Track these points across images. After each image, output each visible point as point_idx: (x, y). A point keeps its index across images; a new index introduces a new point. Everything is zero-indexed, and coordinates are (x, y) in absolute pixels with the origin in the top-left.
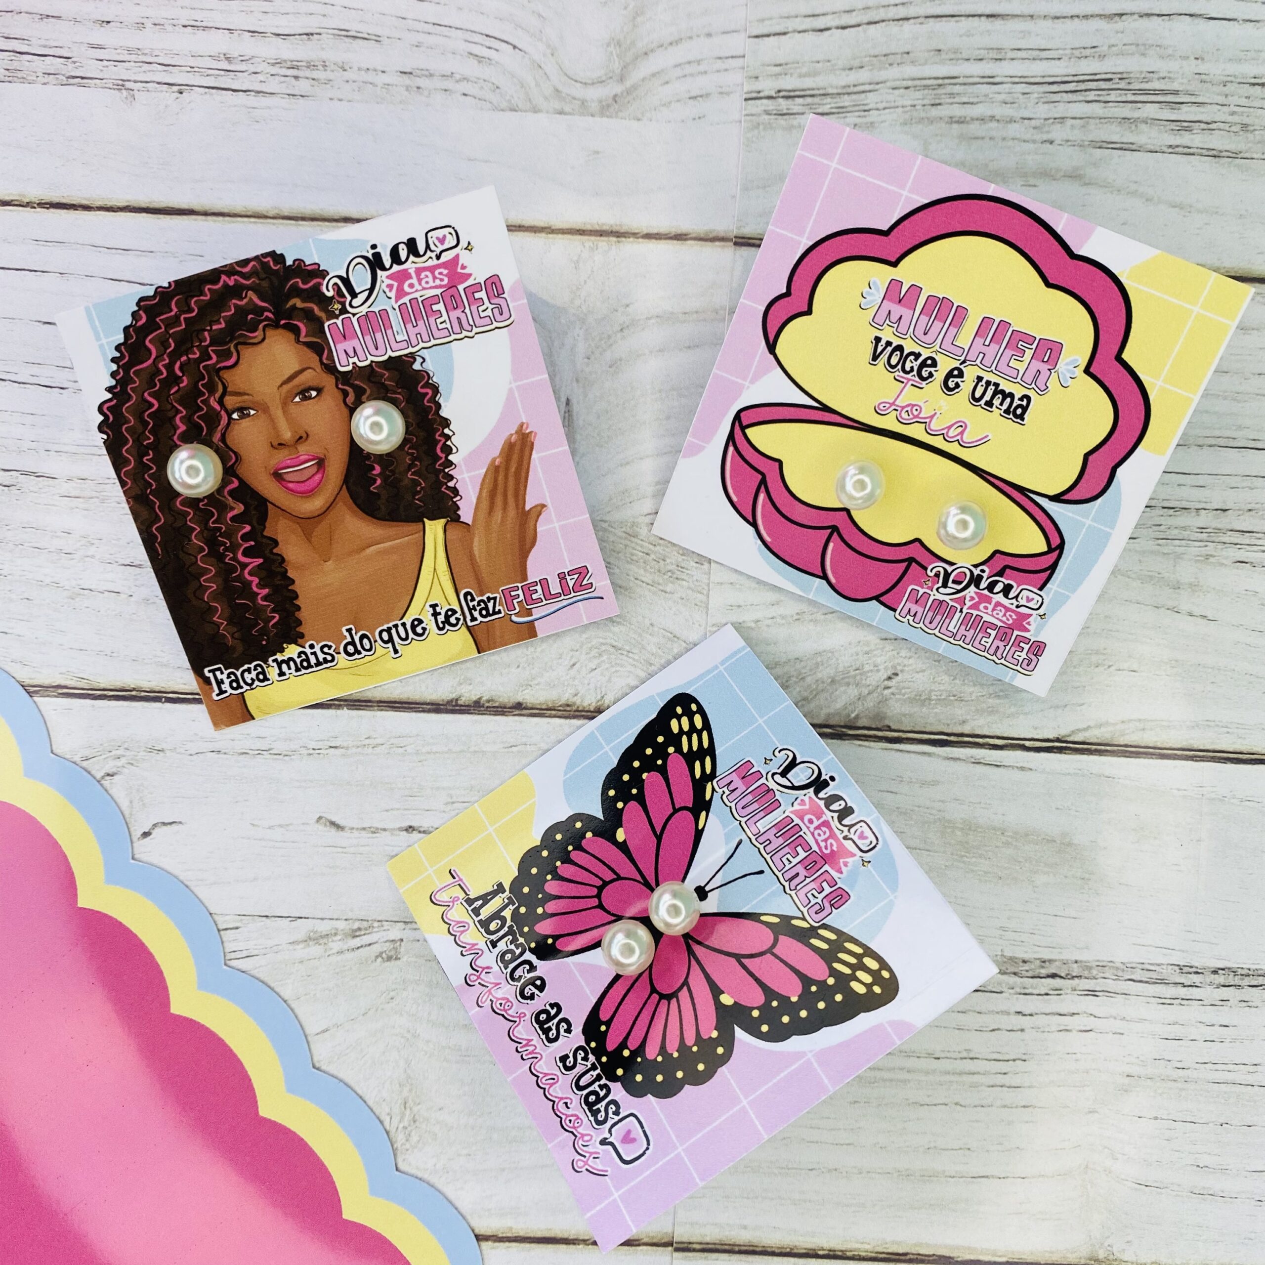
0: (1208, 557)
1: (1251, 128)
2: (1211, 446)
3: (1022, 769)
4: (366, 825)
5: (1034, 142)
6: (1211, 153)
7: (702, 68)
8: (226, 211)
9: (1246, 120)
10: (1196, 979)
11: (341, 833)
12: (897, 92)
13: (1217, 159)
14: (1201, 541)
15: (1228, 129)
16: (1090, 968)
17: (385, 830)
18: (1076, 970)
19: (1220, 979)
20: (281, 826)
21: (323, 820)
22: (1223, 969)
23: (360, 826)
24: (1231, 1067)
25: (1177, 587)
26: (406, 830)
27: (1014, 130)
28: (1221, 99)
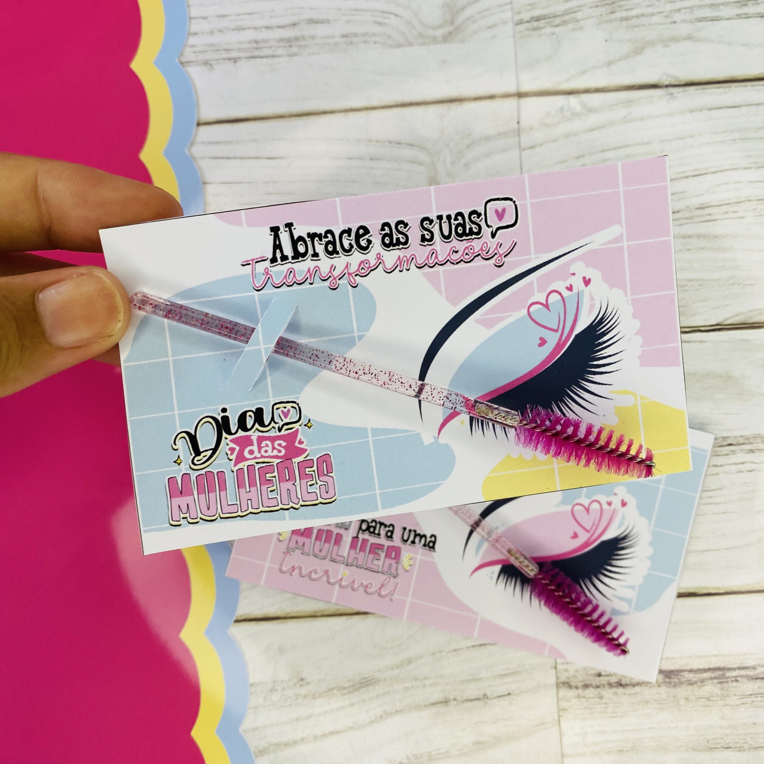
3: (701, 342)
5: (666, 23)
6: (761, 15)
7: (492, 12)
12: (592, 9)
16: (748, 439)
18: (741, 440)
27: (655, 19)
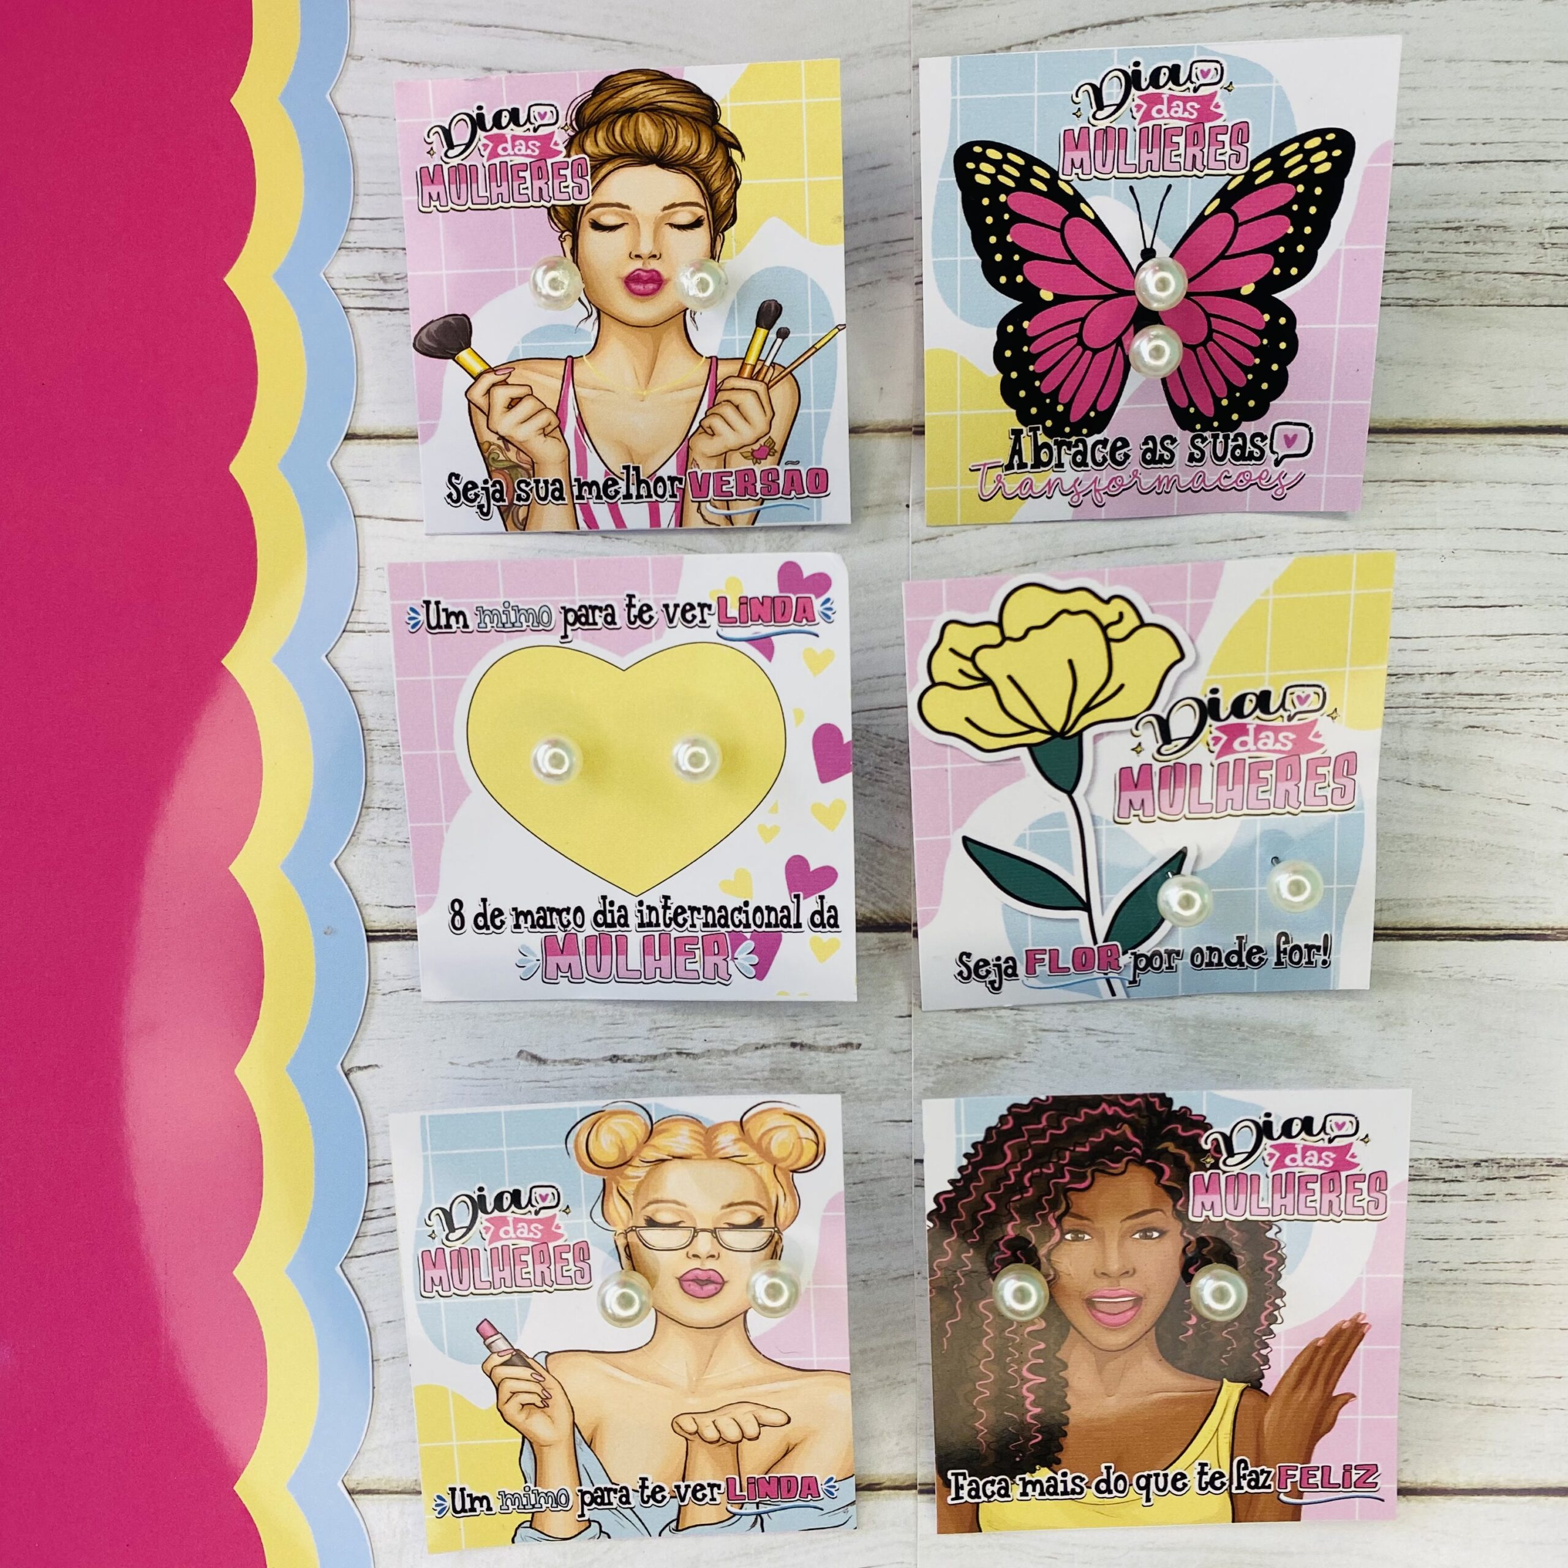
0: (1436, 724)
1: (1447, 274)
2: (1431, 607)
4: (568, 1057)
6: (1408, 302)
7: (869, 254)
8: (389, 433)
9: (1442, 267)
10: (1457, 1173)
11: (543, 1067)
13: (1415, 309)
14: (1428, 707)
15: (1422, 276)
17: (588, 1061)
19: (1483, 1172)
20: (481, 1063)
21: (524, 1054)
22: (1486, 1161)
23: (562, 1058)
24: (1502, 1266)
25: (1405, 758)
26: (611, 1060)
28: (1412, 247)
